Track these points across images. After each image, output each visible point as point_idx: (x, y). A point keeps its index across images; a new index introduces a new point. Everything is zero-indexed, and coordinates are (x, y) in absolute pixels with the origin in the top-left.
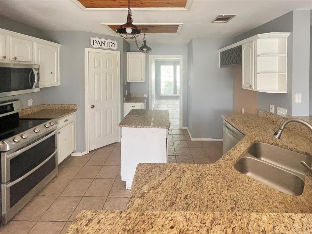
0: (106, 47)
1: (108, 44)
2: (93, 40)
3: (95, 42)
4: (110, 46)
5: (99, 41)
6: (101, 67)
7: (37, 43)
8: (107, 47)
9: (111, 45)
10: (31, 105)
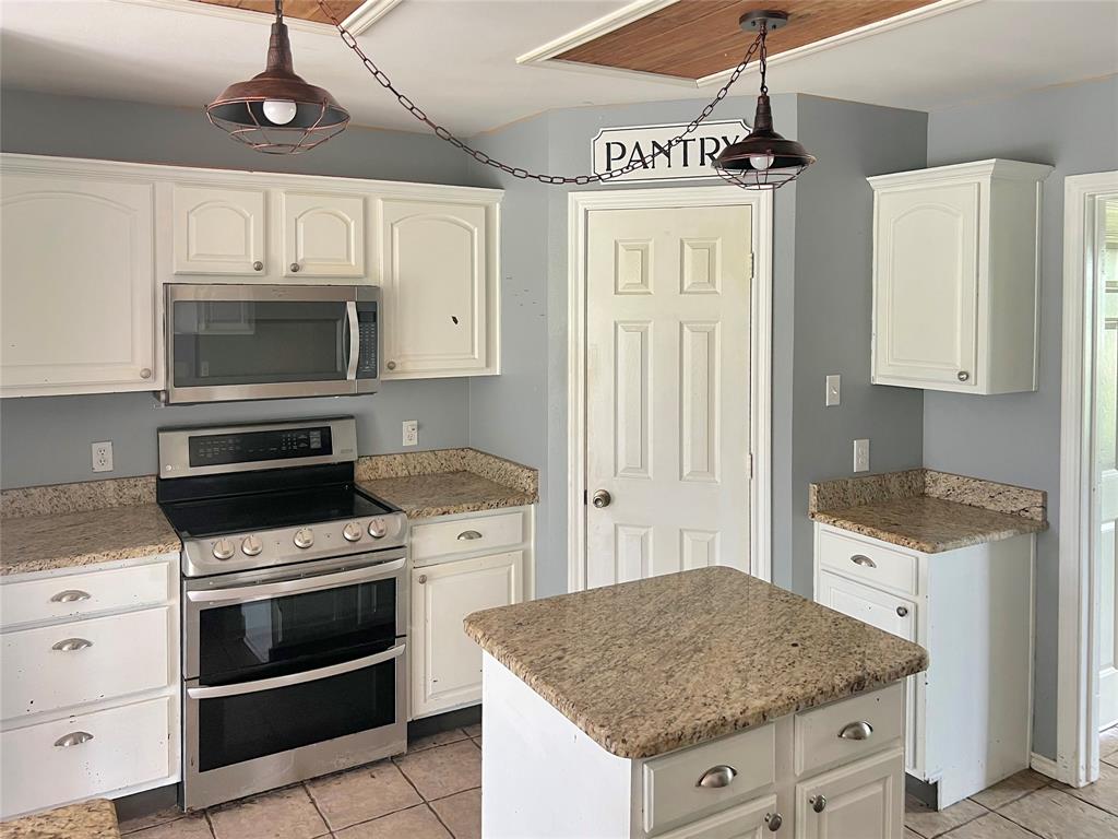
0: (678, 170)
1: (694, 149)
2: (608, 145)
3: (616, 151)
4: (703, 164)
5: (637, 145)
6: (651, 290)
7: (383, 199)
8: (685, 172)
9: (710, 155)
10: (411, 444)
